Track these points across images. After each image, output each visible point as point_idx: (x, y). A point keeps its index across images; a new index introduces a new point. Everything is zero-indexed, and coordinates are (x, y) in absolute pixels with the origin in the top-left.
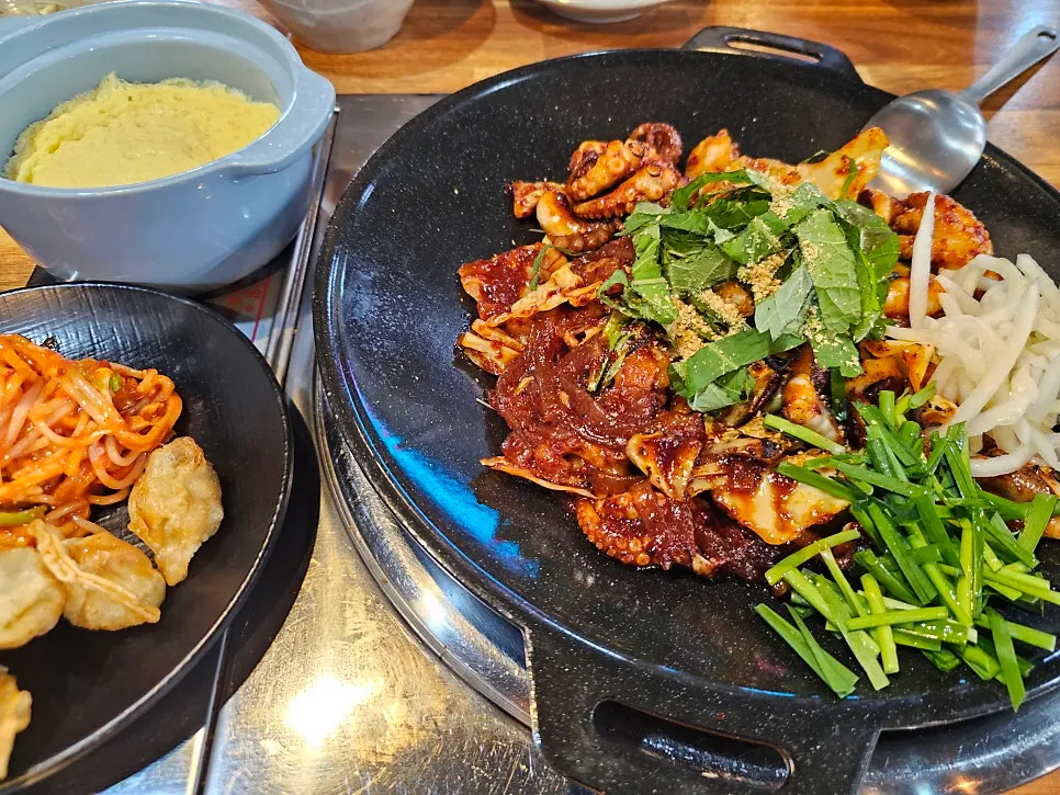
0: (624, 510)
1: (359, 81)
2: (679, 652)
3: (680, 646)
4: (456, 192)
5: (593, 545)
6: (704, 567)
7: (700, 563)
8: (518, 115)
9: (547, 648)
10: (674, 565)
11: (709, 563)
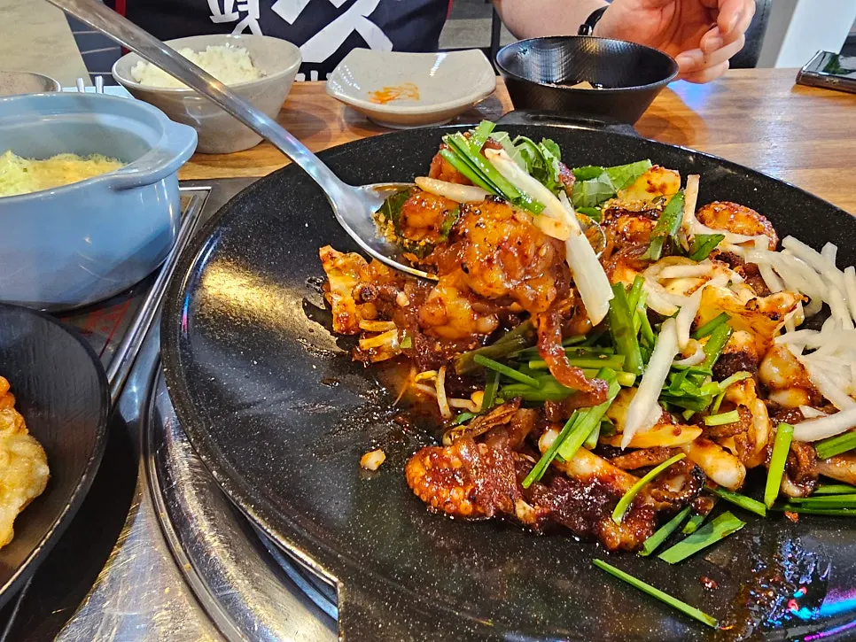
0: (448, 461)
1: (231, 170)
2: (508, 606)
3: (509, 600)
4: (307, 225)
5: (418, 498)
6: (528, 513)
7: (523, 509)
8: (361, 172)
9: (359, 604)
10: (498, 512)
11: (532, 509)
